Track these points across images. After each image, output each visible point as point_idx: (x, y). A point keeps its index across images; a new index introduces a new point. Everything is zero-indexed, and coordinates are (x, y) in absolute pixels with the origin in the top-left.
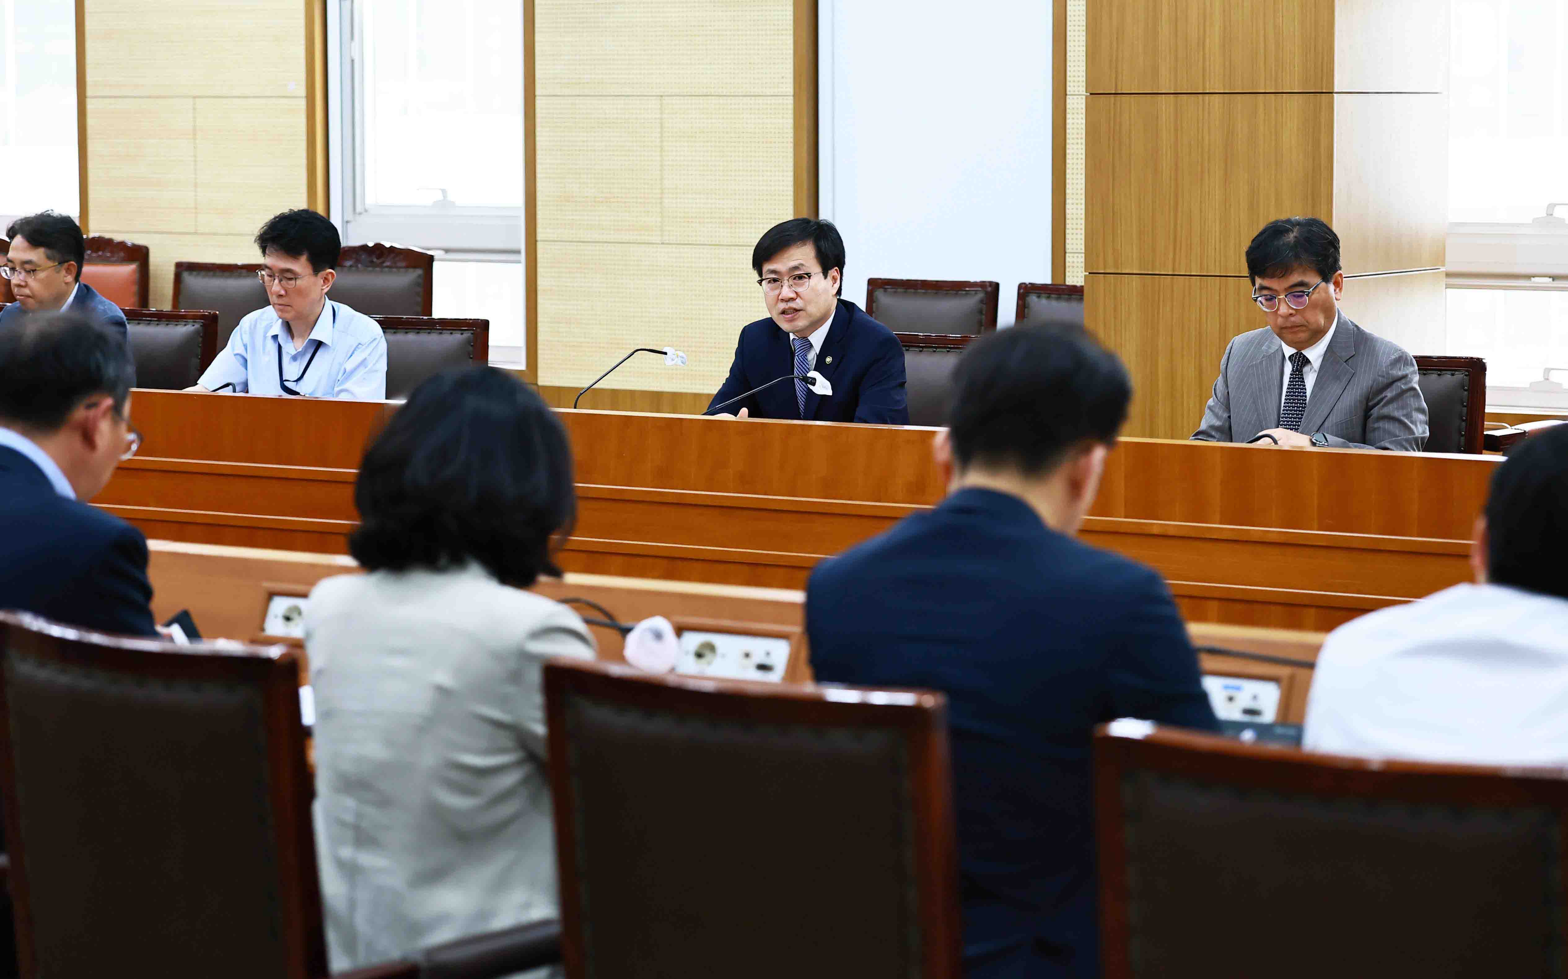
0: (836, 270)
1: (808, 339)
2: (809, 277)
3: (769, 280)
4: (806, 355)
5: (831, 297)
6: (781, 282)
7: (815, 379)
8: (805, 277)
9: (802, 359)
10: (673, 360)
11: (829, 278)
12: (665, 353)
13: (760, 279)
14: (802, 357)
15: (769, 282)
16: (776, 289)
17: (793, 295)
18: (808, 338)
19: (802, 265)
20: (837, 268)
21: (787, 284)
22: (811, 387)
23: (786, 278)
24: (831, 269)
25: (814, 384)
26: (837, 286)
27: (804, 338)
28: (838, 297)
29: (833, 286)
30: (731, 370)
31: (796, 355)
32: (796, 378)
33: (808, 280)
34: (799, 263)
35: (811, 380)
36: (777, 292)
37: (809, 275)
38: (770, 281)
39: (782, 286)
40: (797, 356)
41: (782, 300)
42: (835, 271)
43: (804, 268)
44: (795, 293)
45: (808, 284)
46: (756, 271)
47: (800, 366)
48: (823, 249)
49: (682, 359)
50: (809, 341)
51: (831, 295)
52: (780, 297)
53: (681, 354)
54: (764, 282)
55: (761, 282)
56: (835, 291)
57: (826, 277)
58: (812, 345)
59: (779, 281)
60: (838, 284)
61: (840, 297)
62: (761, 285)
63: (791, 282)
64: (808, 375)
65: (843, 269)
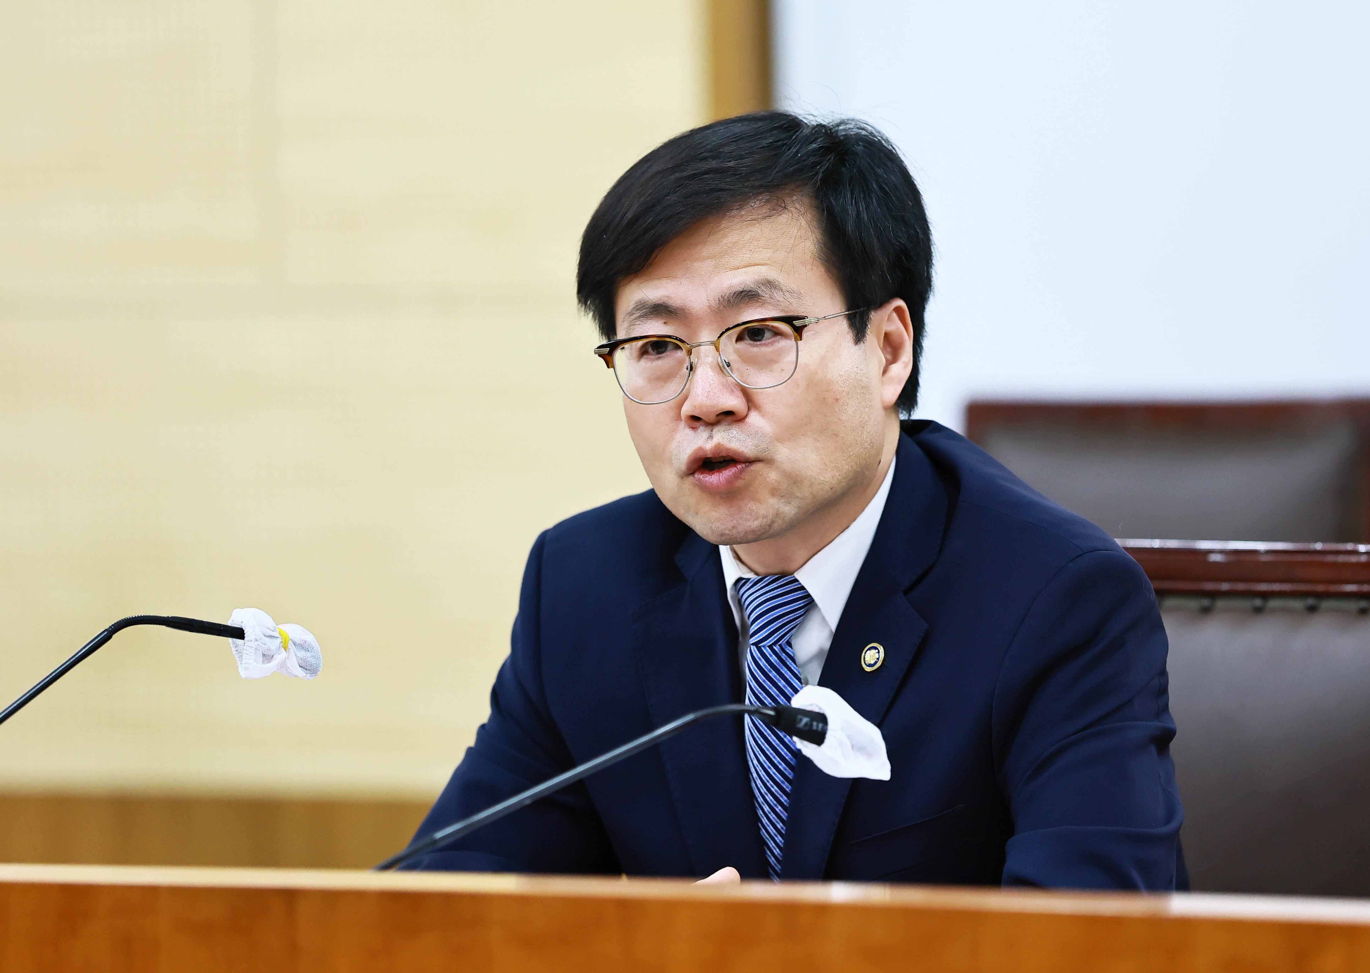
0: (898, 310)
1: (796, 580)
2: (799, 331)
3: (641, 343)
4: (789, 644)
5: (878, 413)
6: (690, 353)
7: (822, 718)
8: (777, 333)
9: (773, 659)
10: (267, 657)
11: (872, 338)
12: (238, 633)
13: (605, 342)
14: (776, 648)
15: (643, 352)
16: (664, 378)
17: (734, 402)
18: (797, 575)
19: (770, 284)
20: (900, 303)
21: (710, 359)
22: (807, 749)
23: (706, 335)
24: (880, 304)
25: (818, 738)
26: (901, 370)
27: (783, 575)
28: (903, 416)
29: (885, 372)
30: (497, 695)
31: (753, 640)
32: (751, 713)
33: (791, 342)
34: (756, 277)
35: (805, 720)
36: (672, 390)
37: (797, 323)
38: (644, 345)
39: (691, 368)
40: (756, 644)
41: (695, 420)
42: (895, 315)
43: (778, 296)
44: (740, 394)
45: (792, 357)
46: (591, 315)
47: (767, 685)
48: (850, 227)
49: (302, 654)
50: (803, 588)
51: (879, 406)
52: (687, 409)
53: (294, 631)
54: (620, 356)
55: (611, 353)
56: (893, 392)
57: (859, 333)
58: (813, 601)
59: (678, 347)
60: (907, 364)
61: (910, 415)
62: (609, 363)
63: (730, 348)
64: (797, 702)
65: (923, 309)
